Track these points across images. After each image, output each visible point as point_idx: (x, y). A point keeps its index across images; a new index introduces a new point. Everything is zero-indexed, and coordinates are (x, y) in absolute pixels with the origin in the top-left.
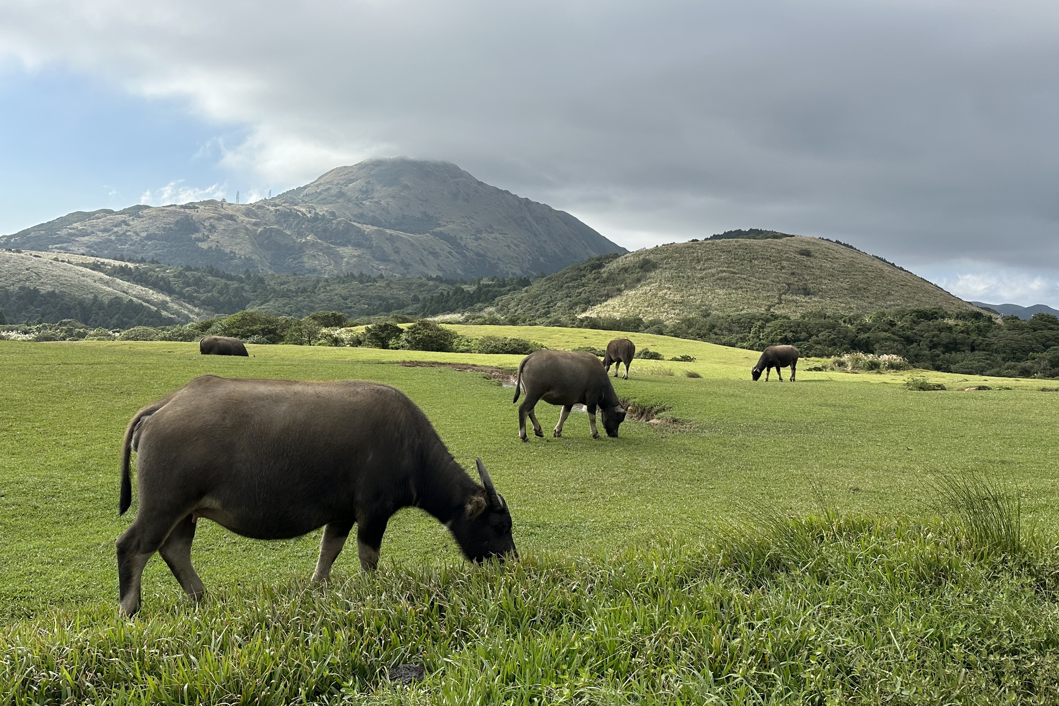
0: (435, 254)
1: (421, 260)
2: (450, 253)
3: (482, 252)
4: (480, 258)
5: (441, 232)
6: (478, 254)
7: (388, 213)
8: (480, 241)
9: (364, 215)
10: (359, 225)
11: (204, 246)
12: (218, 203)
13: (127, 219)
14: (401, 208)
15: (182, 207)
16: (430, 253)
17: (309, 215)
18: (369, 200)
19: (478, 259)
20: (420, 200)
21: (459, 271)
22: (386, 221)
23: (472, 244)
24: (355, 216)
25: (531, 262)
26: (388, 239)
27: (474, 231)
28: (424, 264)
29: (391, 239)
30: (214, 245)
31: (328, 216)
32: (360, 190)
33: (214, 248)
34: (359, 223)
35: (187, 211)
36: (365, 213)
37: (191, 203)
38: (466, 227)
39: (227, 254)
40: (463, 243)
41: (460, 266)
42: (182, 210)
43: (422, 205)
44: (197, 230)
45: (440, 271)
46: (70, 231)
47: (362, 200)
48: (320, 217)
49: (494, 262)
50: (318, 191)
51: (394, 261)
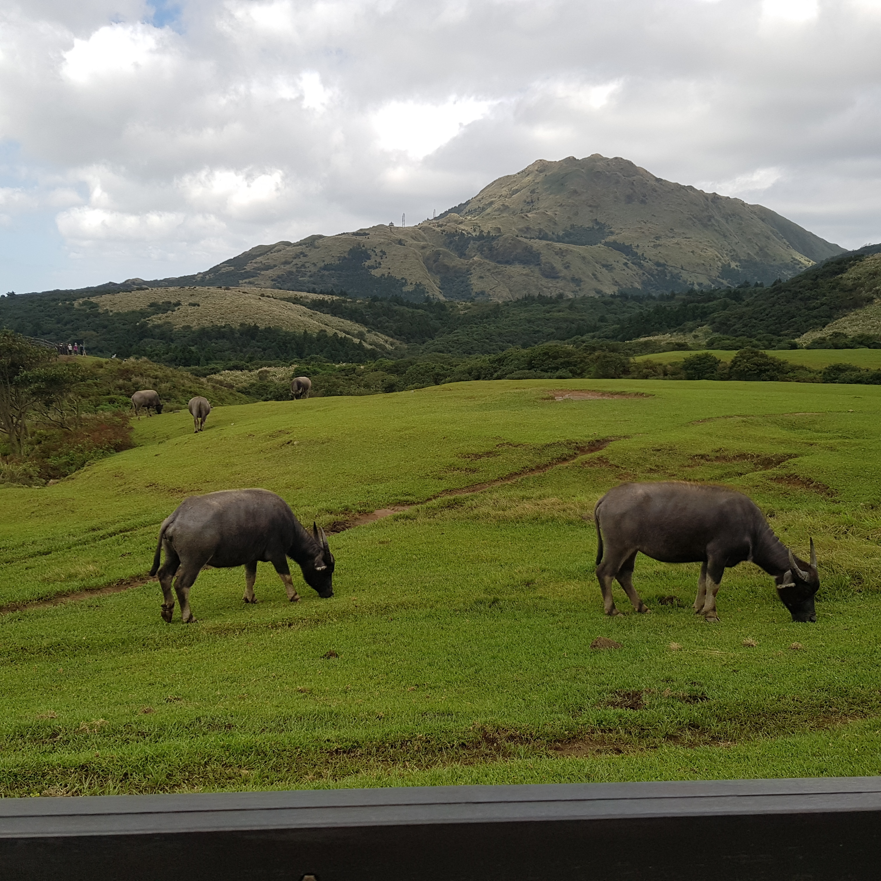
0: (608, 267)
1: (594, 275)
2: (626, 264)
3: (662, 261)
4: (659, 269)
5: (615, 242)
6: (658, 264)
7: (555, 224)
8: (659, 248)
9: (530, 228)
10: (525, 240)
11: (376, 273)
12: (387, 227)
13: (304, 251)
14: (569, 217)
15: (354, 234)
16: (604, 266)
17: (474, 234)
18: (535, 211)
19: (657, 270)
20: (590, 206)
21: (636, 285)
22: (553, 233)
23: (651, 253)
24: (521, 230)
25: (720, 268)
26: (557, 254)
27: (653, 236)
28: (596, 278)
29: (561, 253)
30: (385, 272)
31: (493, 234)
32: (525, 201)
33: (386, 275)
34: (526, 238)
35: (358, 238)
36: (531, 227)
37: (361, 230)
38: (643, 232)
39: (398, 280)
40: (640, 252)
41: (637, 279)
42: (354, 237)
43: (591, 211)
44: (369, 258)
45: (616, 285)
46: (256, 265)
47: (527, 212)
48: (485, 235)
49: (676, 271)
50: (481, 206)
51: (564, 278)
